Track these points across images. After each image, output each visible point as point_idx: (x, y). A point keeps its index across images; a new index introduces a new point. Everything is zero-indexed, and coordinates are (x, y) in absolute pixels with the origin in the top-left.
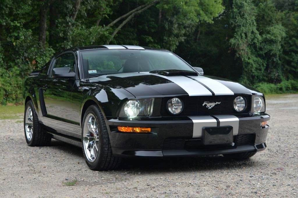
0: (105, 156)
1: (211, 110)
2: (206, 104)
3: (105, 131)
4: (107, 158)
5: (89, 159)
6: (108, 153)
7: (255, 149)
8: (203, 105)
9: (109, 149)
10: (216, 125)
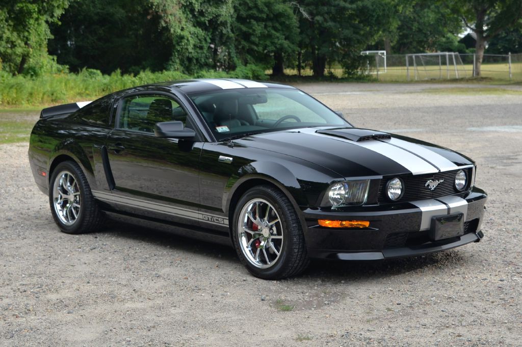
0: (293, 260)
1: (435, 191)
2: (430, 183)
4: (295, 262)
6: (297, 255)
8: (426, 185)
9: (299, 251)
10: (447, 213)
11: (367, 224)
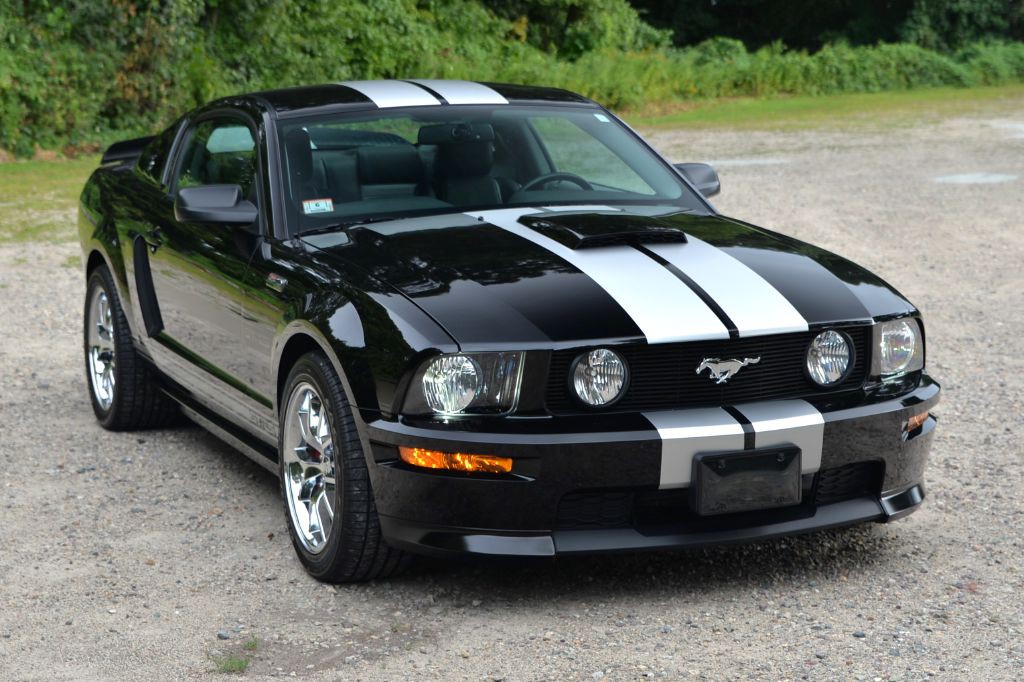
0: (356, 539)
1: (727, 388)
2: (710, 366)
3: (355, 455)
4: (364, 545)
5: (306, 539)
6: (367, 529)
7: (881, 515)
8: (698, 371)
9: (371, 519)
10: (740, 446)
11: (507, 465)
